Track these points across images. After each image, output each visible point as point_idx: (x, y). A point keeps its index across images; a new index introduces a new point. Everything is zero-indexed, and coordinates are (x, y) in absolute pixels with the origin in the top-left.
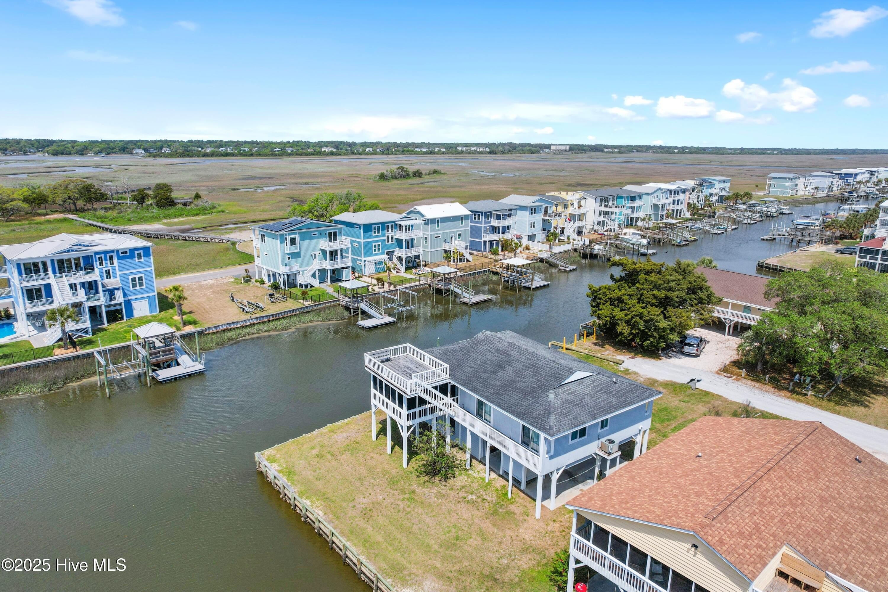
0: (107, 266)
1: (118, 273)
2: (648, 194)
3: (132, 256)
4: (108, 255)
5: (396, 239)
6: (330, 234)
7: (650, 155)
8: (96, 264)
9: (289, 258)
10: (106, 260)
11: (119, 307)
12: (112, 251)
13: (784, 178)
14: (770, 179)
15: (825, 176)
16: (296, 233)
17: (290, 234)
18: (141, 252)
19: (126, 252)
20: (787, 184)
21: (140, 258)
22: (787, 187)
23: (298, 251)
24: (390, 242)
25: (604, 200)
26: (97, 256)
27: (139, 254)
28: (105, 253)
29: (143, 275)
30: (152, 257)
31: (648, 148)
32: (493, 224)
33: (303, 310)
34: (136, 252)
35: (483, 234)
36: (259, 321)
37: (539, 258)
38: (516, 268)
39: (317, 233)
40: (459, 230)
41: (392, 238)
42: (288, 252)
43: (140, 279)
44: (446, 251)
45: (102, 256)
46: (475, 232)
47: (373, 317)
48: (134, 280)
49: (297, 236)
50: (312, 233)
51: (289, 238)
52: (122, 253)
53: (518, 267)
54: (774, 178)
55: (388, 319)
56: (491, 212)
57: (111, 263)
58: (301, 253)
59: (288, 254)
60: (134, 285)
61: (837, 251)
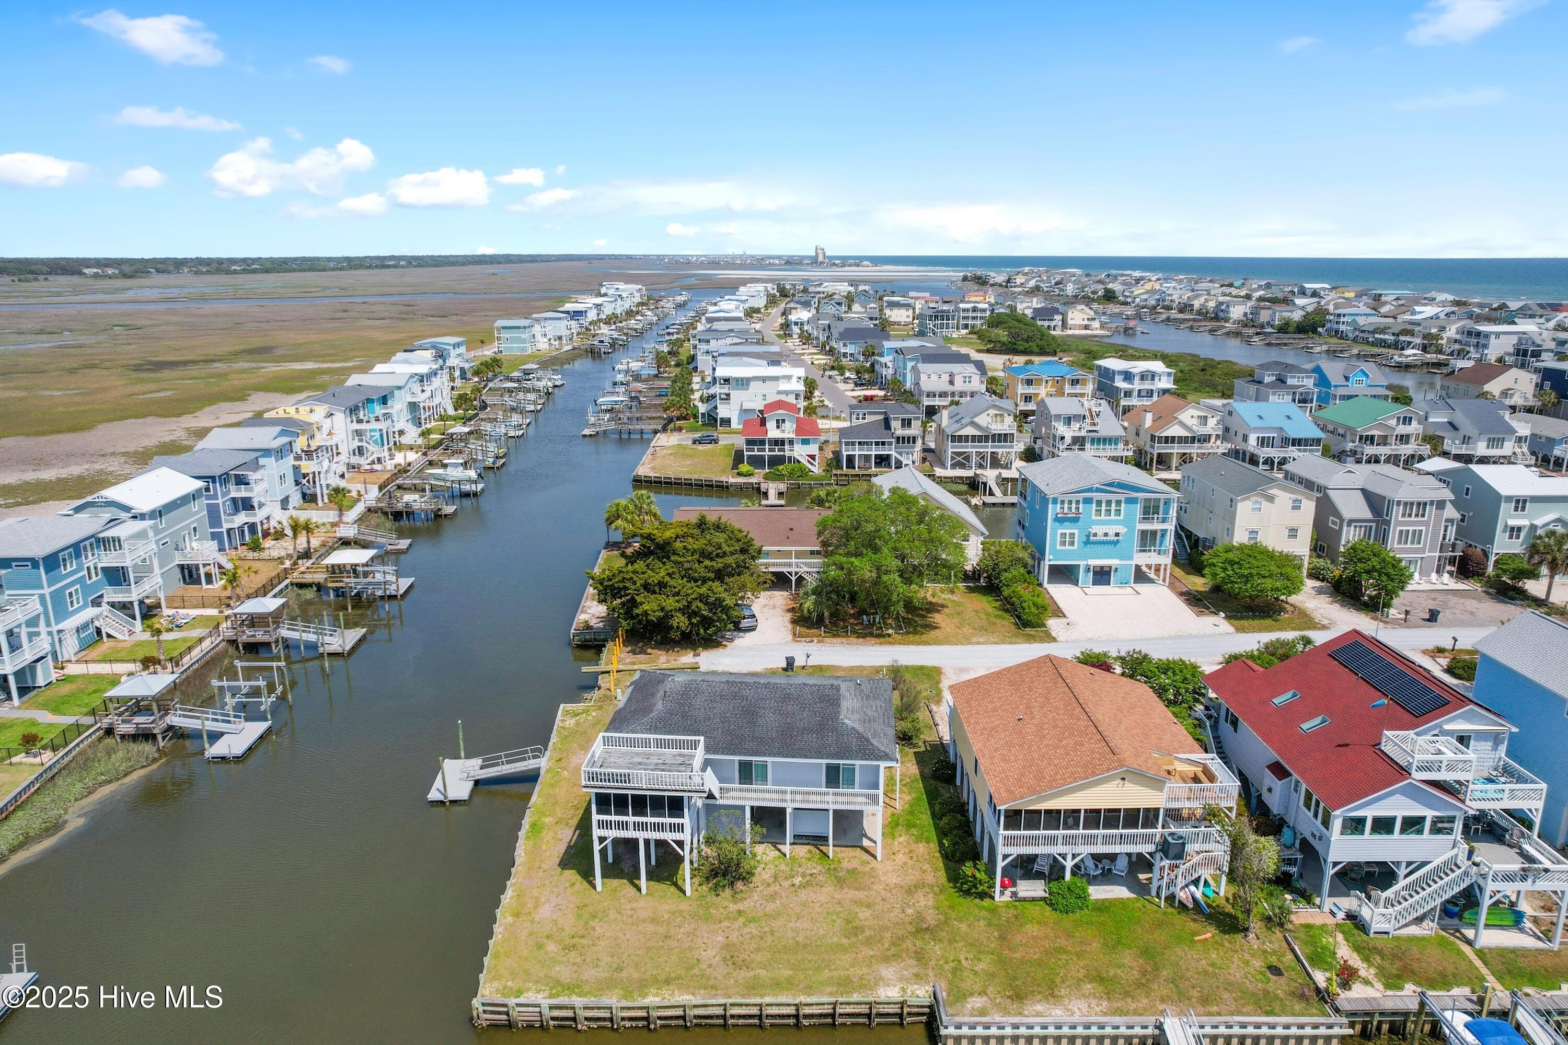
2: (399, 388)
5: (103, 568)
7: (185, 278)
13: (519, 328)
14: (499, 329)
15: (559, 319)
20: (523, 336)
22: (524, 341)
24: (94, 579)
25: (353, 410)
31: (178, 264)
32: (234, 494)
35: (223, 517)
37: (340, 539)
38: (360, 569)
40: (192, 522)
41: (96, 568)
44: (182, 567)
46: (214, 516)
47: (222, 734)
53: (363, 565)
54: (504, 328)
55: (259, 728)
56: (226, 473)
61: (694, 442)
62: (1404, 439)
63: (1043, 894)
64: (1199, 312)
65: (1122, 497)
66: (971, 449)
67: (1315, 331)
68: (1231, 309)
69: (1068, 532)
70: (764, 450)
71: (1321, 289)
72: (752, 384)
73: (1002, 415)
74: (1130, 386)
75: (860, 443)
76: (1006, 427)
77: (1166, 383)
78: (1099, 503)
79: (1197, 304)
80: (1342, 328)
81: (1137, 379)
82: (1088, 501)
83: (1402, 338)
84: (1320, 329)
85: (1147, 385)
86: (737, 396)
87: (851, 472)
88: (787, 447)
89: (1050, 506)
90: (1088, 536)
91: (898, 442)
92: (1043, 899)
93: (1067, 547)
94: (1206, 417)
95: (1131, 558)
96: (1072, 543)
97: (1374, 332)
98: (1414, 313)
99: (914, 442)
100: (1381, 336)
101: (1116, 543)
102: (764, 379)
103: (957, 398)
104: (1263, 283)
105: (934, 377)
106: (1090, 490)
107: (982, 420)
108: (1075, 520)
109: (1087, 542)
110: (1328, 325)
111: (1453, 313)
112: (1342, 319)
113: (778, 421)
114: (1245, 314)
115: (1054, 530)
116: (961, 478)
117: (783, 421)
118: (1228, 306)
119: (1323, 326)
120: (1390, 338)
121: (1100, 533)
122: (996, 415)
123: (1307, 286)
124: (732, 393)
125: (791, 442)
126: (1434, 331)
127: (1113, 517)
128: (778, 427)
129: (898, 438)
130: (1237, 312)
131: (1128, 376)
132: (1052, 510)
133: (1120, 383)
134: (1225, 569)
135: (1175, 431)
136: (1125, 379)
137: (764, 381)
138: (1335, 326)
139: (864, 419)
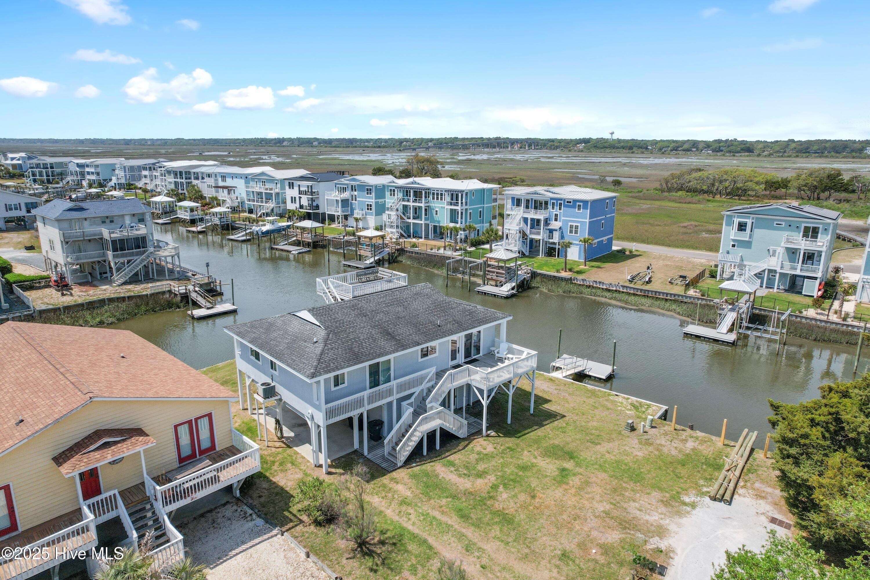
0: (556, 211)
1: (562, 218)
3: (574, 207)
4: (559, 202)
6: (807, 229)
8: (550, 207)
9: (734, 246)
10: (557, 206)
11: (554, 246)
12: (561, 200)
16: (748, 218)
17: (738, 217)
18: (581, 204)
19: (570, 202)
21: (579, 209)
23: (747, 239)
26: (552, 201)
27: (579, 206)
28: (557, 199)
29: (579, 225)
30: (589, 210)
33: (680, 298)
34: (578, 204)
36: (625, 291)
39: (783, 223)
42: (733, 238)
43: (577, 227)
45: (555, 201)
48: (571, 227)
49: (749, 222)
50: (775, 223)
51: (736, 221)
52: (568, 202)
57: (560, 209)
58: (753, 244)
59: (733, 240)
60: (571, 232)
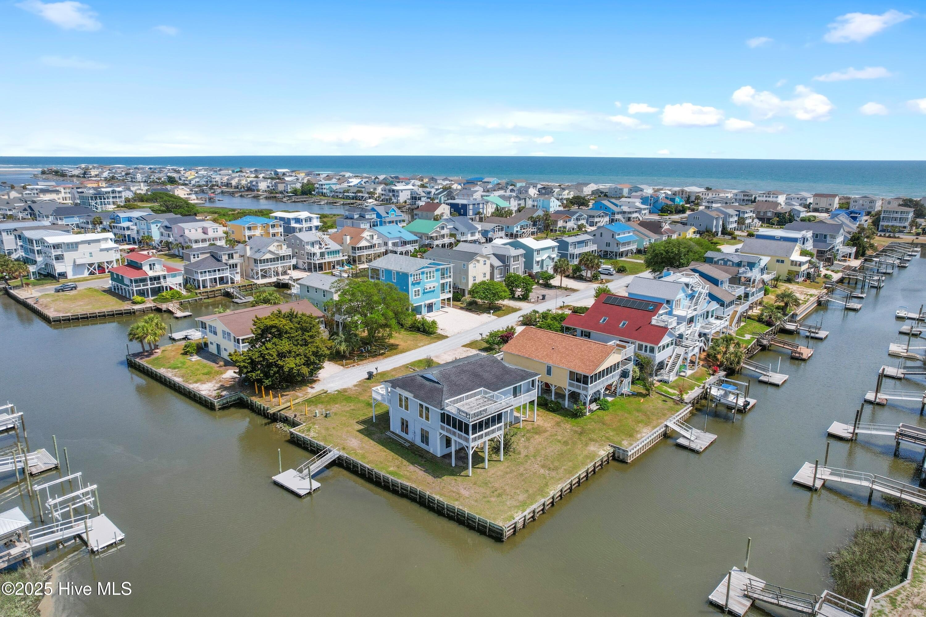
61: (57, 291)
62: (443, 236)
63: (598, 407)
64: (237, 187)
65: (434, 269)
66: (271, 266)
67: (311, 194)
68: (259, 184)
69: (417, 289)
70: (147, 285)
71: (287, 172)
72: (80, 246)
73: (281, 245)
74: (301, 226)
75: (209, 271)
76: (284, 252)
77: (316, 222)
78: (427, 273)
79: (234, 182)
80: (324, 191)
81: (304, 221)
82: (423, 273)
83: (359, 194)
84: (313, 192)
85: (308, 225)
86: (69, 256)
87: (205, 290)
88: (162, 280)
89: (410, 278)
90: (424, 290)
91: (230, 268)
92: (599, 409)
93: (417, 297)
94: (373, 235)
95: (439, 297)
96: (419, 295)
97: (344, 192)
98: (349, 182)
99: (236, 267)
100: (347, 194)
101: (433, 291)
102: (89, 242)
103: (212, 242)
104: (253, 170)
105: (193, 231)
106: (423, 268)
107: (272, 248)
108: (419, 283)
109: (424, 293)
110: (317, 190)
111: (367, 181)
112: (324, 187)
113: (150, 265)
114: (268, 187)
115: (412, 290)
116: (270, 283)
117: (154, 264)
118: (257, 183)
119: (314, 191)
120: (351, 195)
121: (428, 287)
122: (278, 246)
123: (279, 170)
124: (65, 254)
125: (165, 277)
126: (372, 190)
127: (432, 279)
128: (151, 269)
129: (230, 265)
130: (263, 186)
131: (298, 220)
132: (411, 280)
133: (293, 224)
134: (484, 293)
135: (363, 243)
136: (296, 223)
137: (89, 243)
138: (321, 190)
139: (198, 257)
